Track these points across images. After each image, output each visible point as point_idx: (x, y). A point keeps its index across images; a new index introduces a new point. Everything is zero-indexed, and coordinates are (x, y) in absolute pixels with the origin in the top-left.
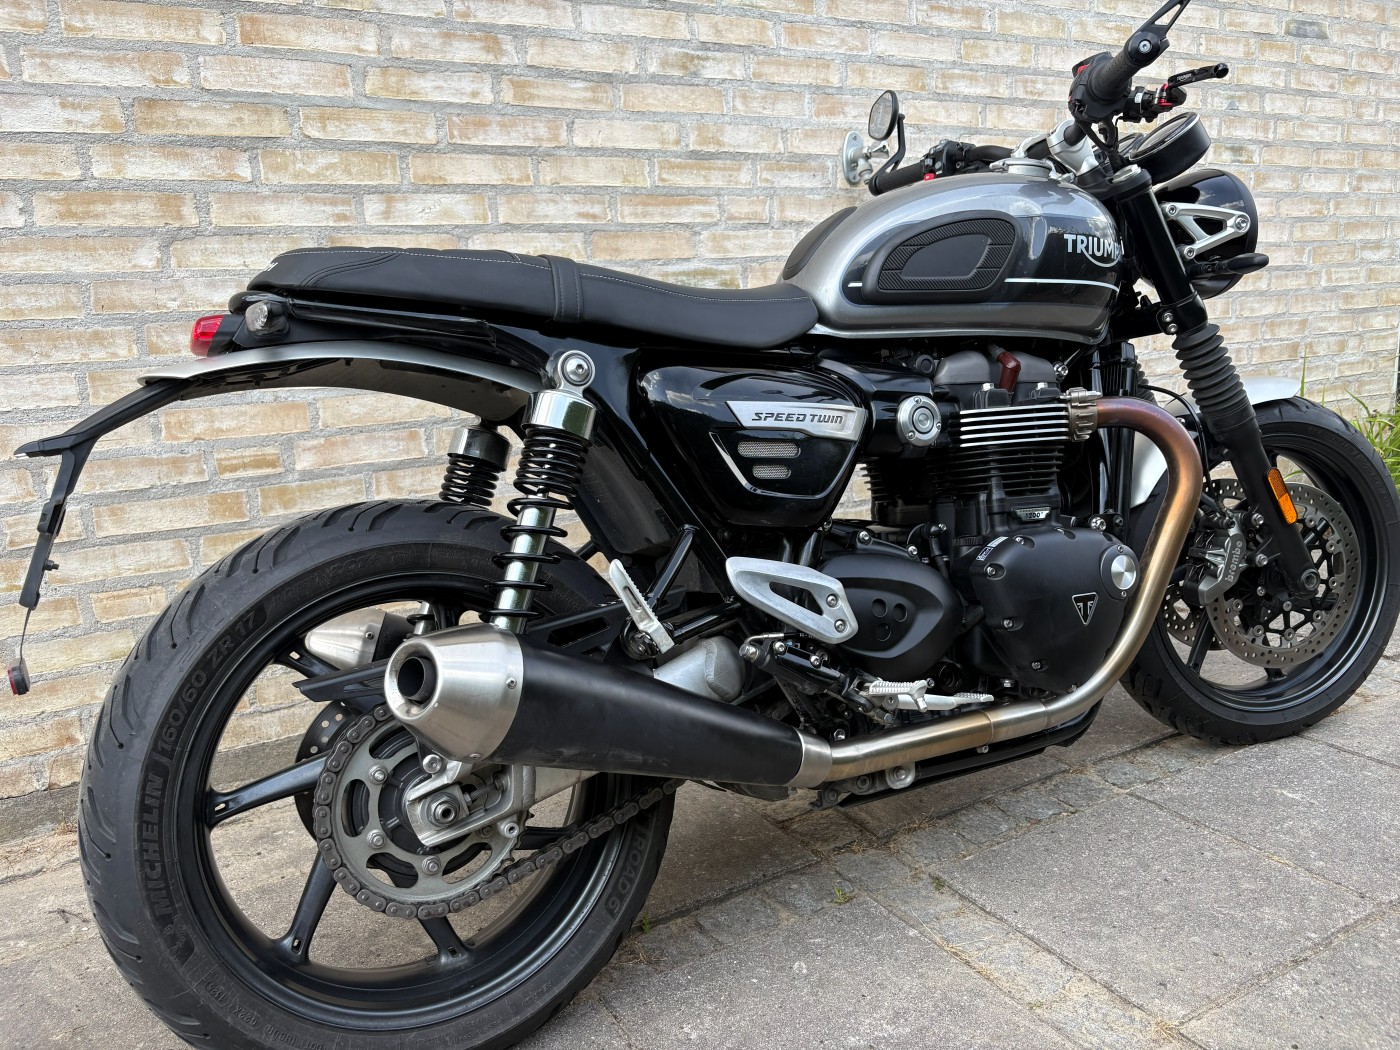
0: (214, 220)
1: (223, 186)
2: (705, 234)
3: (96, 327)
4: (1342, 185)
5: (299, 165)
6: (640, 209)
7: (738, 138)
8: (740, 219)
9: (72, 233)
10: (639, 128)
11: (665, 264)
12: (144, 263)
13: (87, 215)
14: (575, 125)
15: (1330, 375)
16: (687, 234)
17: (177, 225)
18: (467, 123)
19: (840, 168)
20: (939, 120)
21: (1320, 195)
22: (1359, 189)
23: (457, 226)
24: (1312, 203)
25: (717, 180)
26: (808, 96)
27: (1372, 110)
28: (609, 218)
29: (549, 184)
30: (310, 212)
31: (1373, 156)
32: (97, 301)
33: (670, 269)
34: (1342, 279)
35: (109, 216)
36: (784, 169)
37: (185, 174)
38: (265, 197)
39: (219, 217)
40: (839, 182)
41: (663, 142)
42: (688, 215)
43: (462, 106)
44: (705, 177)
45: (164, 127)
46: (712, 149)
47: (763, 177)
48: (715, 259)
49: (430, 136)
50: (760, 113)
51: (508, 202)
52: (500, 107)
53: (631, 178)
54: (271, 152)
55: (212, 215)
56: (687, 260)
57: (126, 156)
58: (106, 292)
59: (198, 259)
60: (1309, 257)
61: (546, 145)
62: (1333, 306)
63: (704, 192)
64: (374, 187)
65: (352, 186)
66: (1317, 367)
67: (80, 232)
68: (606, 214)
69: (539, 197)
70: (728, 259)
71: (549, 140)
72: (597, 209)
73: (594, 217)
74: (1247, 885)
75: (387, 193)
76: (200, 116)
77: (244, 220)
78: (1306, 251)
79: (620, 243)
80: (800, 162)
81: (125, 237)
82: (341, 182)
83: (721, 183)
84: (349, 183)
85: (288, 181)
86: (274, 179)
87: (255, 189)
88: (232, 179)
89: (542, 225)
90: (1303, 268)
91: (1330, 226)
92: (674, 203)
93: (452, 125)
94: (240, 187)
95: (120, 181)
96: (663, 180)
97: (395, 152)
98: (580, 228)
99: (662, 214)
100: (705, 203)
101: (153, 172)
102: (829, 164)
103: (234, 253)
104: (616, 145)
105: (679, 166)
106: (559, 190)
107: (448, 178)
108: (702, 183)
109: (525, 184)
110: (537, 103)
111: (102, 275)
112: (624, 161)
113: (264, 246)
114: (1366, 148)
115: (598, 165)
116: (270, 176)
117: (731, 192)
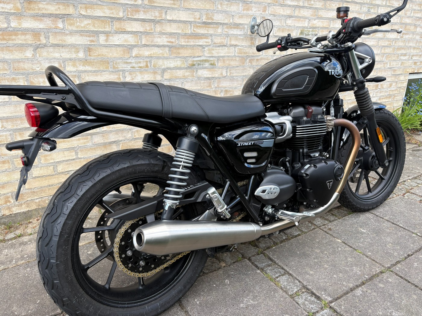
0: (51, 41)
1: (54, 30)
2: (206, 48)
3: (14, 76)
4: (398, 36)
5: (78, 24)
6: (187, 40)
7: (218, 18)
8: (217, 44)
9: (5, 45)
10: (187, 14)
11: (193, 58)
12: (28, 55)
13: (9, 39)
14: (168, 12)
15: (386, 94)
16: (201, 48)
17: (39, 43)
18: (133, 11)
19: (249, 28)
20: (281, 13)
21: (391, 39)
22: (402, 37)
23: (129, 45)
24: (388, 41)
25: (211, 31)
26: (241, 4)
27: (410, 13)
28: (177, 43)
29: (158, 32)
30: (82, 39)
31: (408, 27)
32: (14, 67)
33: (195, 59)
34: (394, 65)
35: (17, 40)
36: (232, 28)
37: (41, 26)
38: (67, 34)
39: (52, 40)
40: (248, 33)
41: (195, 19)
42: (201, 42)
43: (131, 5)
44: (207, 30)
45: (34, 10)
46: (210, 21)
47: (225, 30)
48: (209, 56)
49: (121, 15)
50: (226, 9)
51: (145, 37)
52: (144, 5)
53: (184, 30)
54: (69, 19)
55: (50, 40)
56: (200, 56)
57: (22, 20)
58: (16, 65)
59: (46, 54)
60: (385, 58)
61: (158, 19)
62: (390, 73)
63: (207, 35)
64: (103, 31)
65: (95, 31)
66: (383, 91)
67: (8, 45)
68: (176, 42)
69: (155, 36)
70: (213, 56)
71: (159, 17)
72: (173, 40)
73: (172, 42)
74: (349, 259)
75: (107, 34)
76: (46, 7)
77: (61, 42)
78: (385, 56)
79: (180, 51)
80: (237, 26)
81: (22, 47)
82: (92, 30)
83: (212, 32)
84: (94, 30)
85: (74, 29)
86: (70, 28)
87: (64, 31)
88: (56, 28)
89: (156, 45)
90: (384, 61)
91: (392, 49)
92: (197, 39)
93: (128, 11)
94: (59, 31)
95: (20, 28)
96: (194, 31)
97: (110, 20)
98: (168, 46)
99: (193, 42)
100: (207, 38)
101: (31, 25)
102: (246, 27)
103: (57, 52)
104: (180, 19)
105: (199, 27)
106: (162, 34)
107: (126, 29)
108: (206, 32)
109: (151, 31)
110: (155, 5)
111: (15, 59)
112: (182, 25)
113: (67, 50)
114: (406, 24)
115: (174, 25)
116: (69, 27)
117: (215, 35)
